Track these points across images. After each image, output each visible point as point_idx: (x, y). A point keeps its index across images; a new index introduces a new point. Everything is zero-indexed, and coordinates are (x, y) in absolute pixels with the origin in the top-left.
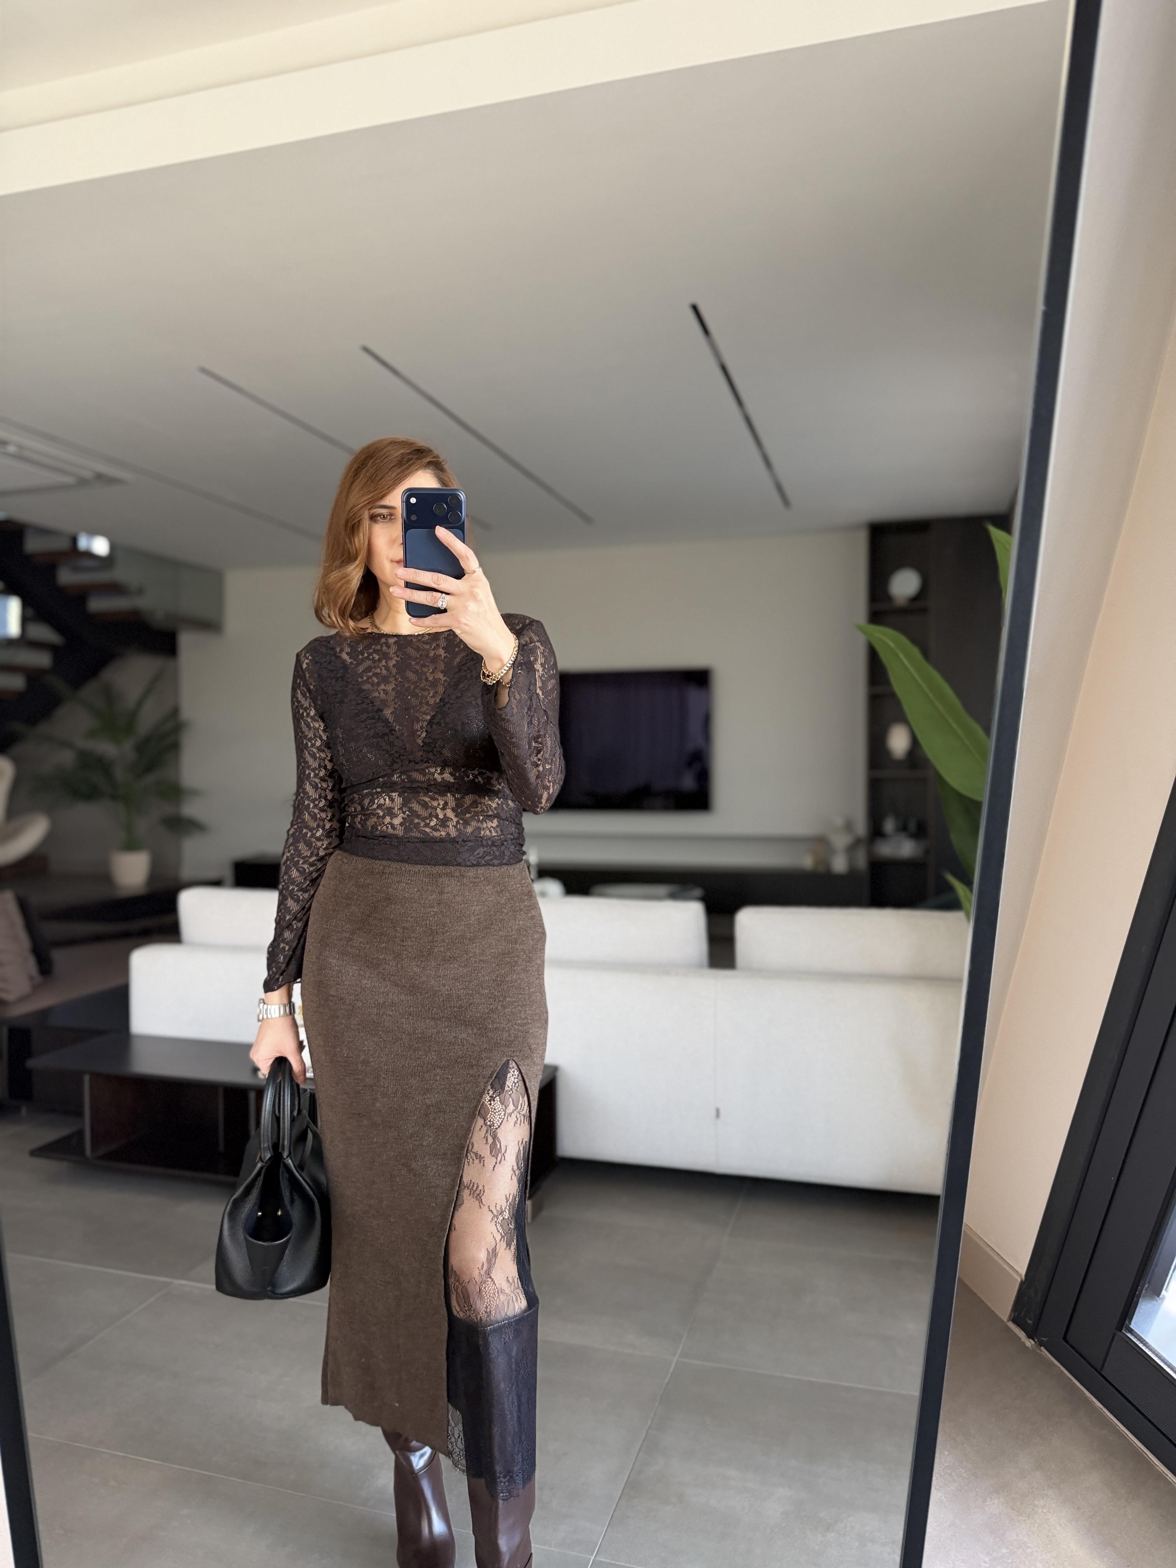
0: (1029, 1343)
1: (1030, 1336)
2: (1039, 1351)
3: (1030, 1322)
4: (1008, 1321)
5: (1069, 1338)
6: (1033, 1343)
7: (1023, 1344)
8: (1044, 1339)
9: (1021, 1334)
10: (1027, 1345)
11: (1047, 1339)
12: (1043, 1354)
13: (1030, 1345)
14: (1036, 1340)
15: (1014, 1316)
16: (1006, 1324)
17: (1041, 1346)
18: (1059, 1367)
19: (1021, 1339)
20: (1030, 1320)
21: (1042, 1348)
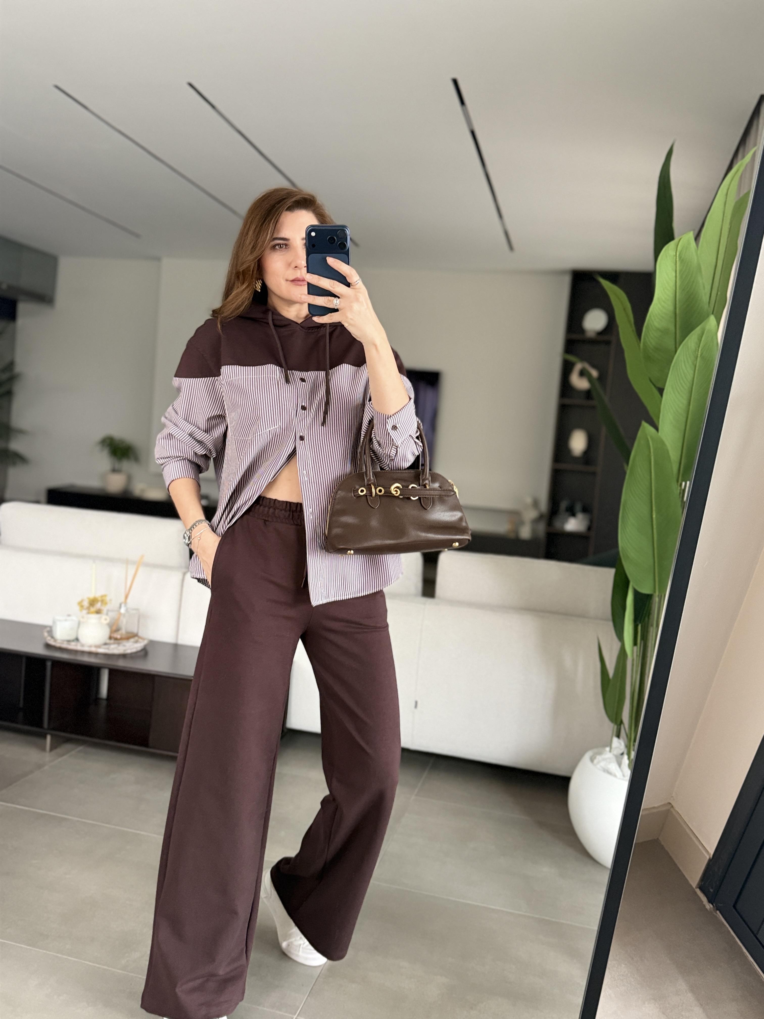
0: (709, 906)
1: (710, 901)
2: (715, 914)
3: (712, 890)
4: (696, 888)
5: (739, 906)
6: (711, 906)
7: (704, 906)
8: (720, 905)
9: (704, 899)
10: (707, 907)
11: (722, 905)
12: (718, 916)
13: (709, 907)
14: (714, 905)
15: (701, 885)
16: (694, 889)
17: (717, 909)
18: (728, 928)
19: (703, 902)
20: (712, 888)
21: (718, 912)
